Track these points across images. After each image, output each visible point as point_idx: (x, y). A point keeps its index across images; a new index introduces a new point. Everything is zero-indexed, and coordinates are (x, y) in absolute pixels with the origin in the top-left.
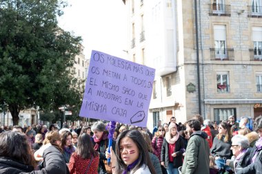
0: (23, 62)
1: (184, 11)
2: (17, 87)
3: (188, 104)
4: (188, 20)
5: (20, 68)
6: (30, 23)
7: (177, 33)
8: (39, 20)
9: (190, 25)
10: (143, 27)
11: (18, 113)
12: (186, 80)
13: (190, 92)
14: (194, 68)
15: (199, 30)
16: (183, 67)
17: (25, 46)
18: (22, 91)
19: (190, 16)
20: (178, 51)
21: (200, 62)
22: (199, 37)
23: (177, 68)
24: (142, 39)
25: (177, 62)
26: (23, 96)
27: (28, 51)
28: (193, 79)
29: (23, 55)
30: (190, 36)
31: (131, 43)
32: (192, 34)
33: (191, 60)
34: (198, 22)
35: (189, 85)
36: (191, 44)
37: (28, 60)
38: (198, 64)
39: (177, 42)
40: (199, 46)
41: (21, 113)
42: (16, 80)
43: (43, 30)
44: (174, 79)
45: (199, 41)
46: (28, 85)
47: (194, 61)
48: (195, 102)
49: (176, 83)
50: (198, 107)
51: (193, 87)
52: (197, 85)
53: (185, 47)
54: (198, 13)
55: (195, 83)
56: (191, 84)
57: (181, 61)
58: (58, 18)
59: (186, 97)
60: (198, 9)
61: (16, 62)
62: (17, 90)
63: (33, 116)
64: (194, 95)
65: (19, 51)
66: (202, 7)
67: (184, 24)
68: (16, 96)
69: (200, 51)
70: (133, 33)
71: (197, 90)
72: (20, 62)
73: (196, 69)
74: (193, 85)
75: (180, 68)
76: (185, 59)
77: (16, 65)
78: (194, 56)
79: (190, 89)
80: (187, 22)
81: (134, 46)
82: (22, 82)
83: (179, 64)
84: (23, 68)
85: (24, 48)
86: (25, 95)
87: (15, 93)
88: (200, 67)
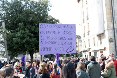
0: (34, 32)
1: (106, 5)
2: (31, 43)
3: (110, 48)
4: (108, 9)
5: (33, 35)
6: (36, 15)
7: (103, 15)
8: (40, 14)
9: (109, 11)
10: (87, 14)
12: (109, 36)
13: (111, 42)
14: (112, 31)
15: (114, 13)
16: (107, 31)
17: (34, 25)
18: (33, 45)
19: (109, 7)
20: (104, 23)
21: (115, 28)
22: (114, 16)
23: (104, 31)
24: (88, 19)
25: (104, 29)
26: (34, 47)
27: (36, 27)
28: (112, 36)
29: (33, 29)
30: (110, 16)
31: (83, 21)
32: (110, 15)
33: (110, 27)
34: (113, 9)
35: (110, 39)
36: (110, 19)
37: (36, 31)
38: (114, 29)
39: (104, 19)
40: (114, 20)
41: (34, 55)
42: (31, 40)
43: (42, 18)
44: (103, 37)
45: (114, 18)
46: (36, 42)
47: (112, 27)
48: (114, 47)
49: (104, 38)
50: (115, 49)
51: (112, 40)
52: (114, 39)
53: (107, 21)
54: (113, 5)
55: (113, 38)
56: (111, 39)
57: (106, 28)
58: (48, 12)
59: (109, 45)
60: (113, 3)
61: (31, 32)
62: (31, 45)
64: (113, 43)
65: (32, 27)
66: (114, 2)
67: (106, 11)
68: (31, 47)
69: (115, 23)
70: (83, 16)
71: (114, 41)
72: (32, 32)
73: (113, 31)
74: (112, 39)
75: (105, 31)
76: (108, 27)
77: (31, 34)
78: (112, 25)
79: (111, 40)
80: (108, 10)
81: (84, 22)
82: (33, 41)
83: (105, 29)
84: (34, 35)
85: (34, 26)
86: (35, 47)
87: (31, 46)
88: (115, 30)
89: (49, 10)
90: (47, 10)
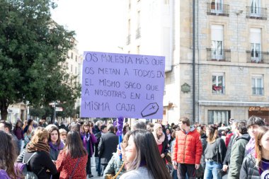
0: (13, 55)
1: (182, 9)
2: (7, 80)
3: (182, 104)
4: (186, 19)
5: (11, 61)
6: (23, 15)
7: (174, 31)
8: (32, 12)
9: (187, 24)
10: (139, 25)
11: (6, 108)
12: (181, 79)
13: (184, 92)
14: (189, 68)
15: (196, 29)
16: (179, 66)
17: (17, 38)
18: (11, 85)
19: (188, 15)
20: (174, 49)
21: (196, 62)
22: (196, 37)
23: (172, 67)
24: (138, 36)
25: (173, 61)
26: (12, 90)
27: (20, 43)
28: (189, 81)
29: (14, 48)
30: (187, 35)
31: (127, 40)
32: (189, 33)
33: (187, 59)
34: (196, 21)
35: (184, 85)
36: (188, 43)
37: (19, 53)
38: (193, 64)
39: (174, 40)
40: (196, 45)
41: (10, 108)
42: (5, 74)
43: (36, 22)
44: (168, 79)
45: (196, 40)
46: (18, 78)
47: (190, 60)
48: (190, 102)
49: (170, 82)
50: (192, 108)
51: (188, 88)
52: (192, 86)
53: (181, 46)
54: (196, 12)
55: (190, 83)
56: (186, 85)
57: (177, 61)
58: (51, 11)
59: (181, 98)
60: (196, 7)
61: (7, 54)
62: (6, 84)
63: (22, 111)
64: (189, 95)
65: (10, 43)
66: (200, 5)
67: (181, 23)
68: (6, 90)
69: (196, 51)
70: (129, 29)
71: (192, 90)
72: (10, 55)
73: (192, 69)
74: (187, 85)
75: (175, 68)
76: (181, 58)
77: (6, 58)
78: (190, 56)
79: (185, 88)
80: (184, 20)
81: (129, 42)
82: (12, 75)
83: (175, 63)
84: (14, 61)
85: (15, 41)
86: (15, 89)
87: (4, 86)
88: (196, 67)
89: (53, 7)
90: (50, 7)
